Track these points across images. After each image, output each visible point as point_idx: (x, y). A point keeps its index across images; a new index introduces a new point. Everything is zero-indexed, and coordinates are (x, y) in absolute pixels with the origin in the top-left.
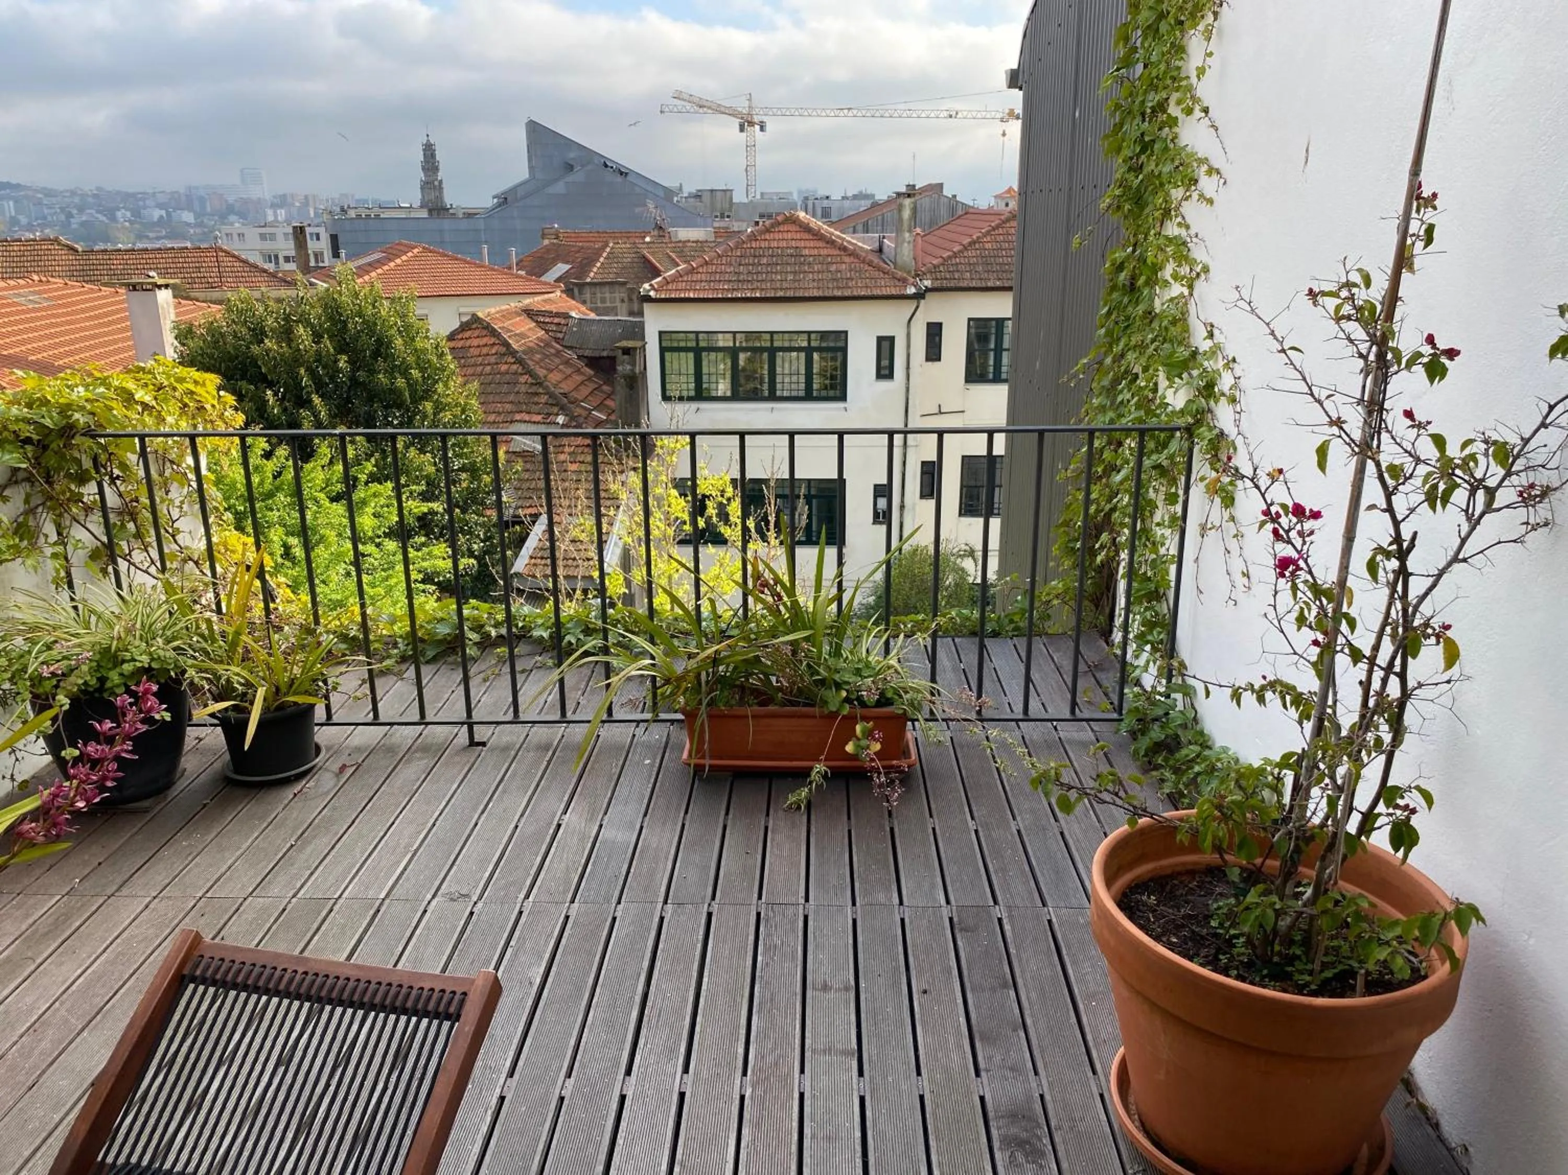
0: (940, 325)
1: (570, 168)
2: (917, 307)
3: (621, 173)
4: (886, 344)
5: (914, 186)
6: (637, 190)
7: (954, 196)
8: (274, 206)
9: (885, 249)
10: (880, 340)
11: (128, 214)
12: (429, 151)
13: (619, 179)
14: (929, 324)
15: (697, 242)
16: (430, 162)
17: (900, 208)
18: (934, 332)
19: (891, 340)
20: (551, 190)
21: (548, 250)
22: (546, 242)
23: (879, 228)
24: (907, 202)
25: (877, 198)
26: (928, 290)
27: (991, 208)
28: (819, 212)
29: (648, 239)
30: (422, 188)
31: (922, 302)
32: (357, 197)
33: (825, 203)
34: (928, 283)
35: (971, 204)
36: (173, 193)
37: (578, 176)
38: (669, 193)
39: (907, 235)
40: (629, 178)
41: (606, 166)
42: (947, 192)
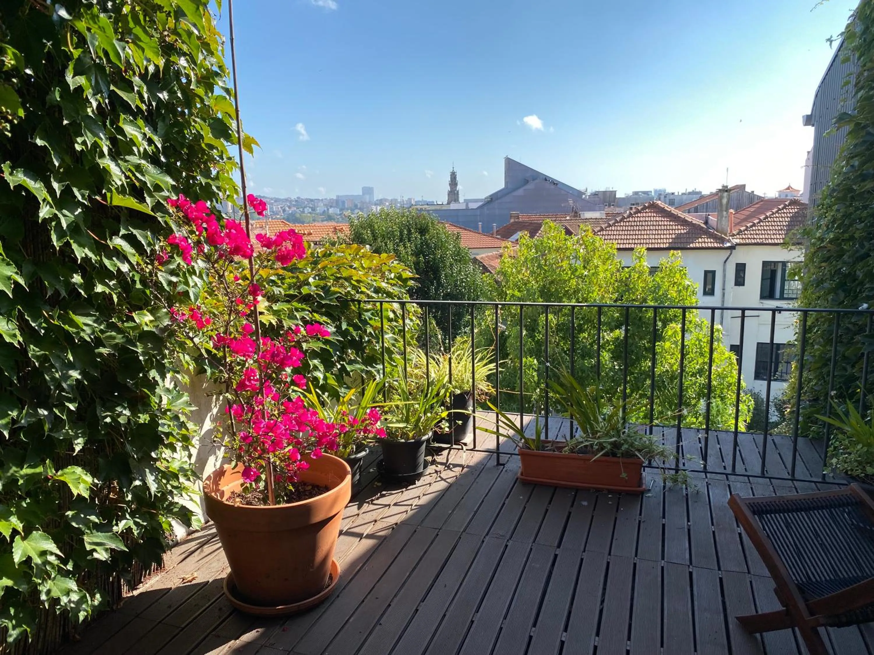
0: (744, 265)
1: (526, 182)
2: (731, 254)
3: (554, 184)
4: (710, 276)
5: (727, 187)
6: (563, 192)
7: (753, 192)
8: (376, 204)
9: (710, 222)
10: (706, 273)
11: (310, 210)
12: (453, 176)
13: (553, 187)
14: (737, 264)
15: (596, 219)
16: (453, 182)
17: (721, 198)
18: (741, 268)
19: (713, 273)
20: (516, 193)
21: (513, 224)
22: (512, 221)
23: (704, 210)
24: (725, 194)
25: (703, 193)
26: (738, 244)
27: (776, 198)
28: (668, 201)
29: (568, 218)
30: (449, 195)
31: (734, 251)
32: (416, 200)
33: (672, 197)
34: (738, 241)
35: (763, 196)
36: (330, 199)
37: (530, 186)
38: (580, 193)
39: (725, 213)
40: (558, 186)
41: (546, 180)
42: (748, 189)
